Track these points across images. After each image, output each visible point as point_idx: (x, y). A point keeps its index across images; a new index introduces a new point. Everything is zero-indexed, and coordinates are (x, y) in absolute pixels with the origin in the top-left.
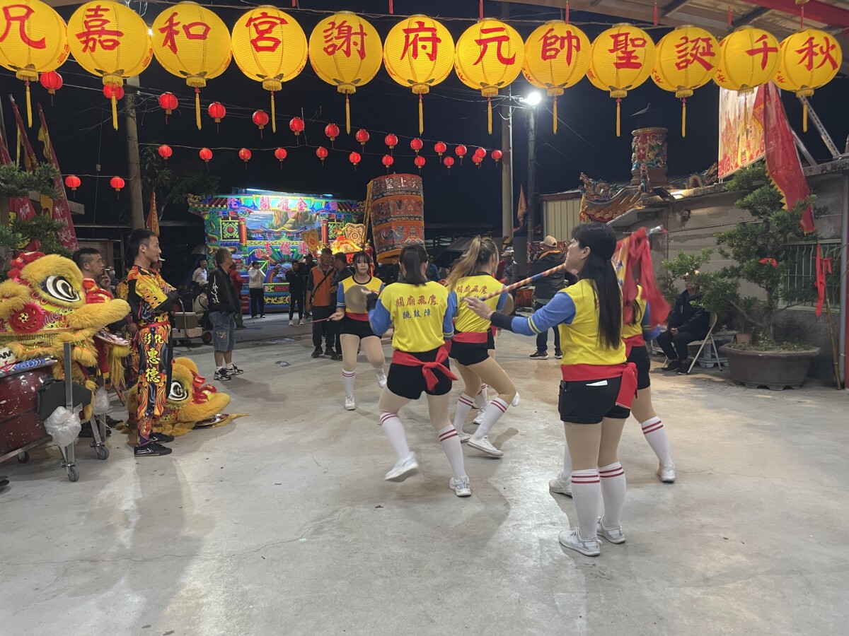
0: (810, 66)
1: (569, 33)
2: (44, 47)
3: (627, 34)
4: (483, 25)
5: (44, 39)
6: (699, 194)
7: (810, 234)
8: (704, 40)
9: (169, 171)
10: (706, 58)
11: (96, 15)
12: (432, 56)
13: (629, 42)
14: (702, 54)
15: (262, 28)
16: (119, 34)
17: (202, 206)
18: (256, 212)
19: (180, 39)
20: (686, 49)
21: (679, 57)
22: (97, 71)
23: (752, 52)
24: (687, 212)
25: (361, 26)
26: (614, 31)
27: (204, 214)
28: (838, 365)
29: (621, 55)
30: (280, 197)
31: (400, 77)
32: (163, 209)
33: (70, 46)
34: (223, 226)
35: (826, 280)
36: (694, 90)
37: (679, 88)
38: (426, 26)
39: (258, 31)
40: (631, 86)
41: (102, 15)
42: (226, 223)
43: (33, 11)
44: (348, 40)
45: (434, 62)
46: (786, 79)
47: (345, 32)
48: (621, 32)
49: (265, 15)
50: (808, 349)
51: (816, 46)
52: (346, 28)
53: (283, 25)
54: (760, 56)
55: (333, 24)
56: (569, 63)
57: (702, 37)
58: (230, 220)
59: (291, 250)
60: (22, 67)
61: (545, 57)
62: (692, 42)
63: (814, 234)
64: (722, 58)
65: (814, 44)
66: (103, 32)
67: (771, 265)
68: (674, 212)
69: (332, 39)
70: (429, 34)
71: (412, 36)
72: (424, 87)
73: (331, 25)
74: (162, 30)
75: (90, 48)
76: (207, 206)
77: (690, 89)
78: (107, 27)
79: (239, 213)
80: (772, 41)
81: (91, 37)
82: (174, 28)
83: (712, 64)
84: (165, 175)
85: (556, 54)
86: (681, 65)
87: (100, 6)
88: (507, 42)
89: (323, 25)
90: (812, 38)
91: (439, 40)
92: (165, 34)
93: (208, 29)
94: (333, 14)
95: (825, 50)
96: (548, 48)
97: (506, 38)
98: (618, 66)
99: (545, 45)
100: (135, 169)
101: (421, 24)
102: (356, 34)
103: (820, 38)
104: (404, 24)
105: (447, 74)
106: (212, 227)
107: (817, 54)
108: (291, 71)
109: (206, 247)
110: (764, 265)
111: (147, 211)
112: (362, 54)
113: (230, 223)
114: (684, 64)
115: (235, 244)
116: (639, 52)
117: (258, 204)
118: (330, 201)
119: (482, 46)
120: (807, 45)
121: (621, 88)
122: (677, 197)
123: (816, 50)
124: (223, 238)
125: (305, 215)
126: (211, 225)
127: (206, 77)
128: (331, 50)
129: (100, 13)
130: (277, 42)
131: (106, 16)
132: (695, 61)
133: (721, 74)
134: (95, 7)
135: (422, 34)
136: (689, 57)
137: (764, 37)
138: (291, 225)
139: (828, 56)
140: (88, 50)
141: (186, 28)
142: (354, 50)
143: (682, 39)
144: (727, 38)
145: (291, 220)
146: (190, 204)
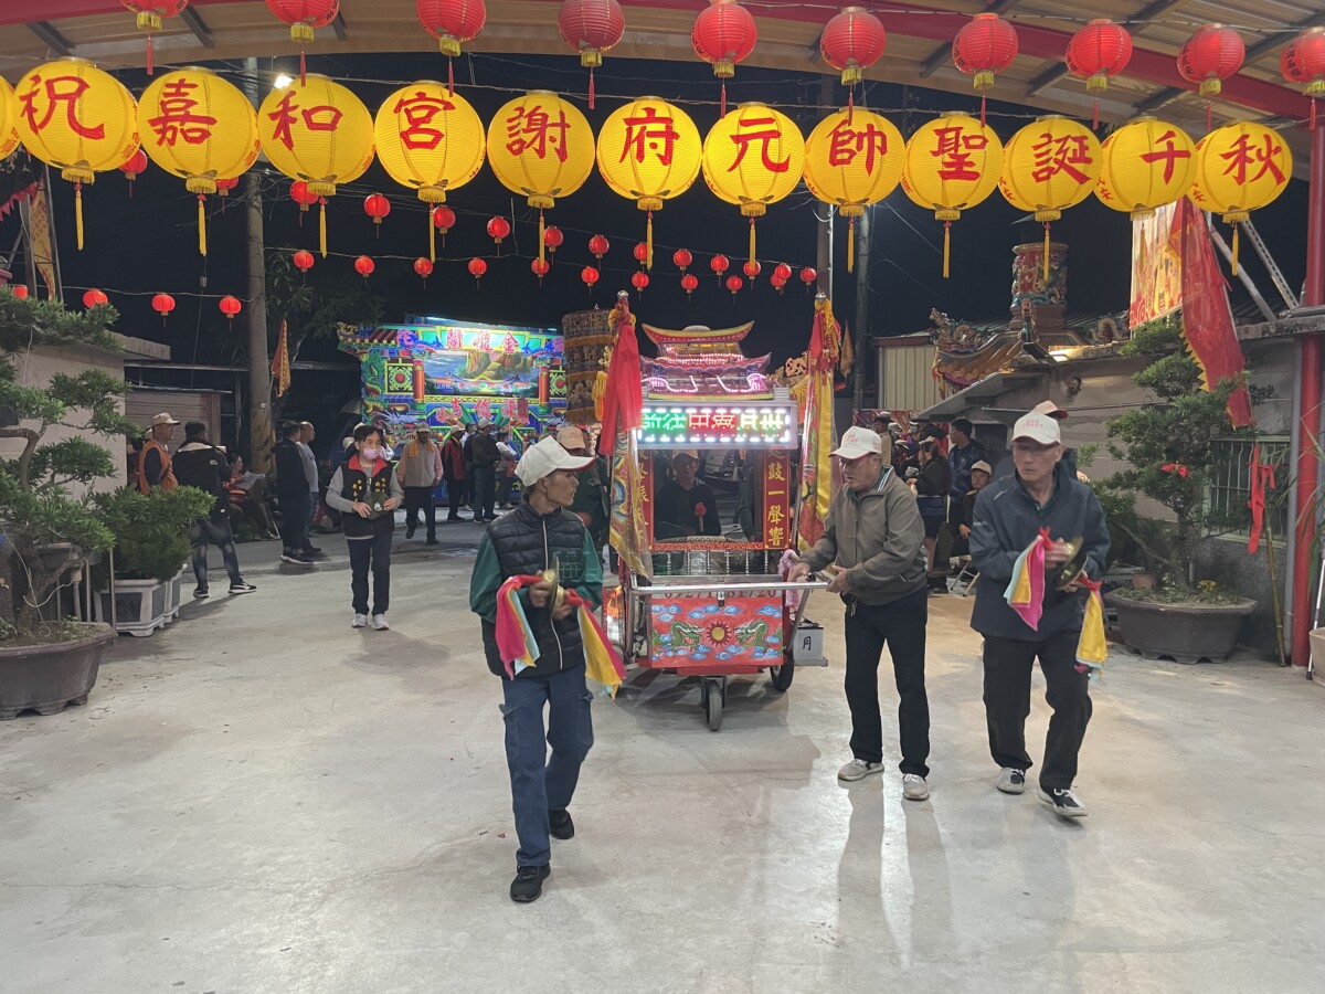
0: (1241, 179)
1: (870, 127)
2: (103, 137)
3: (958, 130)
4: (743, 113)
5: (102, 125)
6: (1090, 356)
7: (1243, 428)
8: (1075, 139)
9: (309, 288)
10: (1079, 167)
11: (178, 93)
12: (666, 159)
13: (961, 141)
14: (1071, 160)
15: (417, 114)
16: (211, 121)
17: (358, 341)
18: (439, 352)
19: (299, 130)
20: (1048, 152)
21: (1038, 164)
22: (179, 171)
23: (1149, 158)
24: (1075, 381)
25: (562, 115)
26: (939, 124)
27: (361, 353)
28: (1282, 630)
29: (948, 160)
30: (479, 330)
31: (619, 186)
32: (299, 344)
33: (141, 136)
34: (389, 372)
35: (1267, 497)
36: (1062, 211)
37: (1040, 207)
38: (657, 115)
39: (410, 119)
40: (965, 204)
41: (187, 94)
42: (394, 367)
43: (87, 86)
44: (542, 134)
45: (667, 167)
46: (1206, 196)
47: (538, 122)
48: (950, 126)
49: (421, 96)
50: (1237, 603)
51: (1251, 148)
52: (540, 117)
53: (447, 111)
54: (1163, 162)
55: (521, 110)
56: (870, 173)
57: (1073, 136)
58: (400, 364)
59: (492, 411)
60: (71, 164)
61: (834, 162)
62: (1058, 141)
63: (1249, 429)
64: (1106, 166)
65: (1249, 144)
66: (188, 118)
67: (1178, 475)
68: (1057, 380)
69: (518, 133)
70: (661, 127)
71: (636, 129)
72: (656, 201)
73: (518, 113)
74: (273, 116)
75: (168, 140)
76: (367, 341)
77: (1056, 209)
78: (193, 111)
79: (415, 353)
80: (1181, 141)
81: (169, 124)
82: (291, 114)
83: (1088, 175)
84: (303, 296)
85: (851, 158)
86: (1041, 175)
87: (184, 80)
88: (777, 140)
89: (508, 110)
90: (1246, 136)
91: (676, 136)
92: (277, 122)
93: (338, 115)
94: (524, 94)
95: (1264, 154)
96: (839, 148)
97: (776, 134)
98: (945, 176)
99: (835, 144)
100: (258, 285)
101: (650, 111)
102: (554, 125)
103: (1257, 135)
104: (626, 111)
105: (690, 184)
106: (372, 373)
107: (1251, 161)
108: (460, 176)
109: (363, 403)
110: (1168, 474)
111: (273, 349)
112: (562, 154)
113: (400, 367)
114: (1045, 174)
115: (406, 401)
116: (975, 156)
117: (444, 340)
118: (553, 338)
119: (740, 145)
120: (1237, 147)
121: (951, 206)
122: (1058, 359)
123: (1251, 154)
124: (389, 391)
125: (517, 358)
126: (371, 370)
127: (336, 182)
128: (517, 148)
129: (183, 90)
130: (438, 136)
131: (192, 94)
132: (1062, 170)
133: (1105, 187)
134: (177, 82)
135: (651, 127)
136: (1052, 164)
137: (1170, 134)
138: (493, 373)
139: (1269, 164)
140: (165, 143)
141: (307, 114)
142: (550, 147)
143: (1042, 136)
144: (1114, 135)
145: (494, 364)
146: (341, 338)
